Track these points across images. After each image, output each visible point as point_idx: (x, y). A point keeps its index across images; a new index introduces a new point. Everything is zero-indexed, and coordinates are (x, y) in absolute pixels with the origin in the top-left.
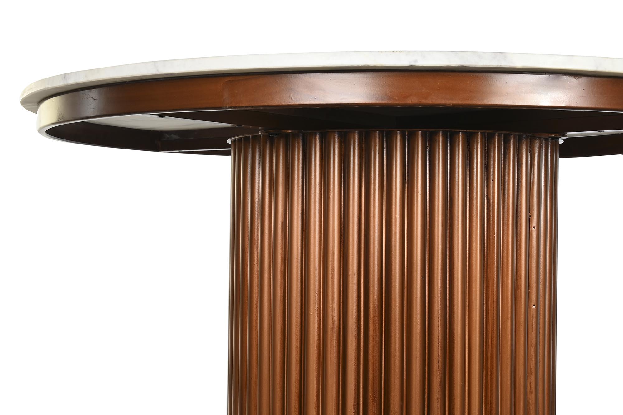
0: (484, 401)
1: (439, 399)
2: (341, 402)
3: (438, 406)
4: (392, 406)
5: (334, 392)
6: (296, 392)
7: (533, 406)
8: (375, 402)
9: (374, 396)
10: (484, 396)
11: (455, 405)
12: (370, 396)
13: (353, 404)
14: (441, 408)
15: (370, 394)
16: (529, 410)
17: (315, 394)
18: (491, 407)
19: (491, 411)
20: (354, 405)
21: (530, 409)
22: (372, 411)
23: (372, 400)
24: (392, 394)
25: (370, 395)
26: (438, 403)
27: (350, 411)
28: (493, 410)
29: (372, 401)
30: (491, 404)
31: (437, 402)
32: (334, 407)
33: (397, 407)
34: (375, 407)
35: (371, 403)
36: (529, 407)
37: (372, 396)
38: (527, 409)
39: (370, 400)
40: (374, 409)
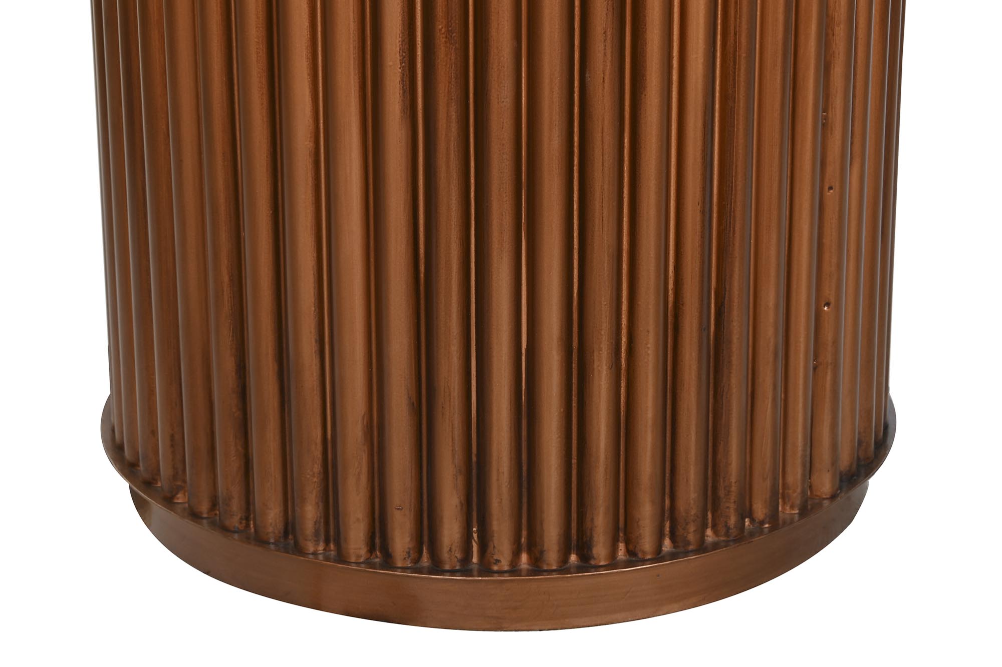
0: (719, 27)
1: (609, 33)
2: (369, 43)
3: (605, 49)
4: (493, 51)
5: (352, 20)
6: (258, 18)
7: (842, 26)
8: (451, 44)
9: (448, 30)
10: (719, 16)
11: (646, 43)
12: (440, 30)
13: (398, 49)
14: (612, 52)
15: (440, 25)
16: (831, 36)
17: (306, 23)
18: (735, 42)
19: (735, 51)
20: (402, 50)
21: (833, 35)
22: (446, 64)
23: (444, 40)
24: (494, 25)
25: (440, 27)
26: (605, 41)
27: (391, 66)
28: (740, 49)
29: (446, 42)
30: (735, 34)
31: (603, 40)
32: (352, 56)
33: (505, 55)
34: (453, 55)
35: (442, 45)
36: (833, 30)
37: (443, 30)
38: (827, 35)
39: (441, 40)
40: (450, 59)
